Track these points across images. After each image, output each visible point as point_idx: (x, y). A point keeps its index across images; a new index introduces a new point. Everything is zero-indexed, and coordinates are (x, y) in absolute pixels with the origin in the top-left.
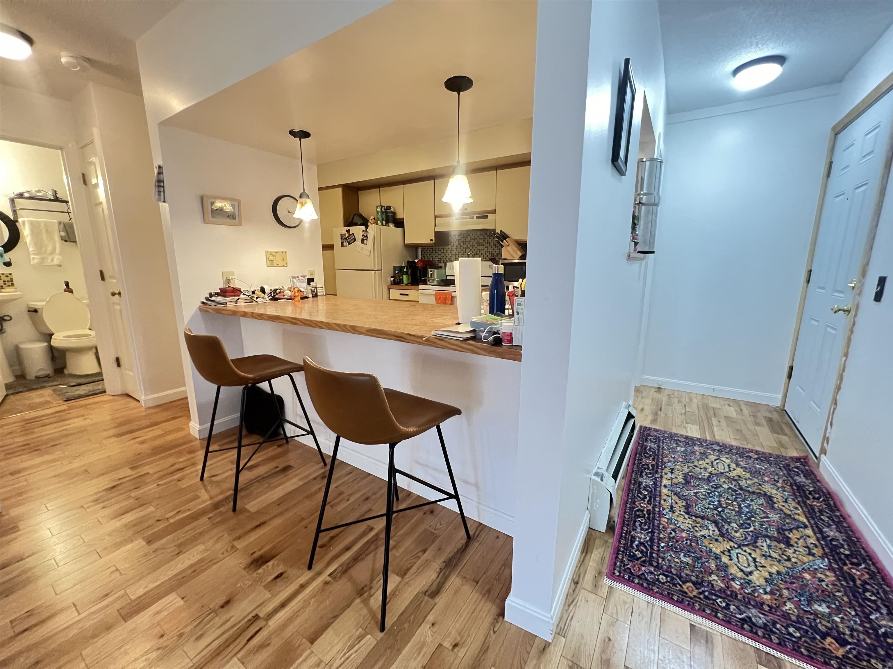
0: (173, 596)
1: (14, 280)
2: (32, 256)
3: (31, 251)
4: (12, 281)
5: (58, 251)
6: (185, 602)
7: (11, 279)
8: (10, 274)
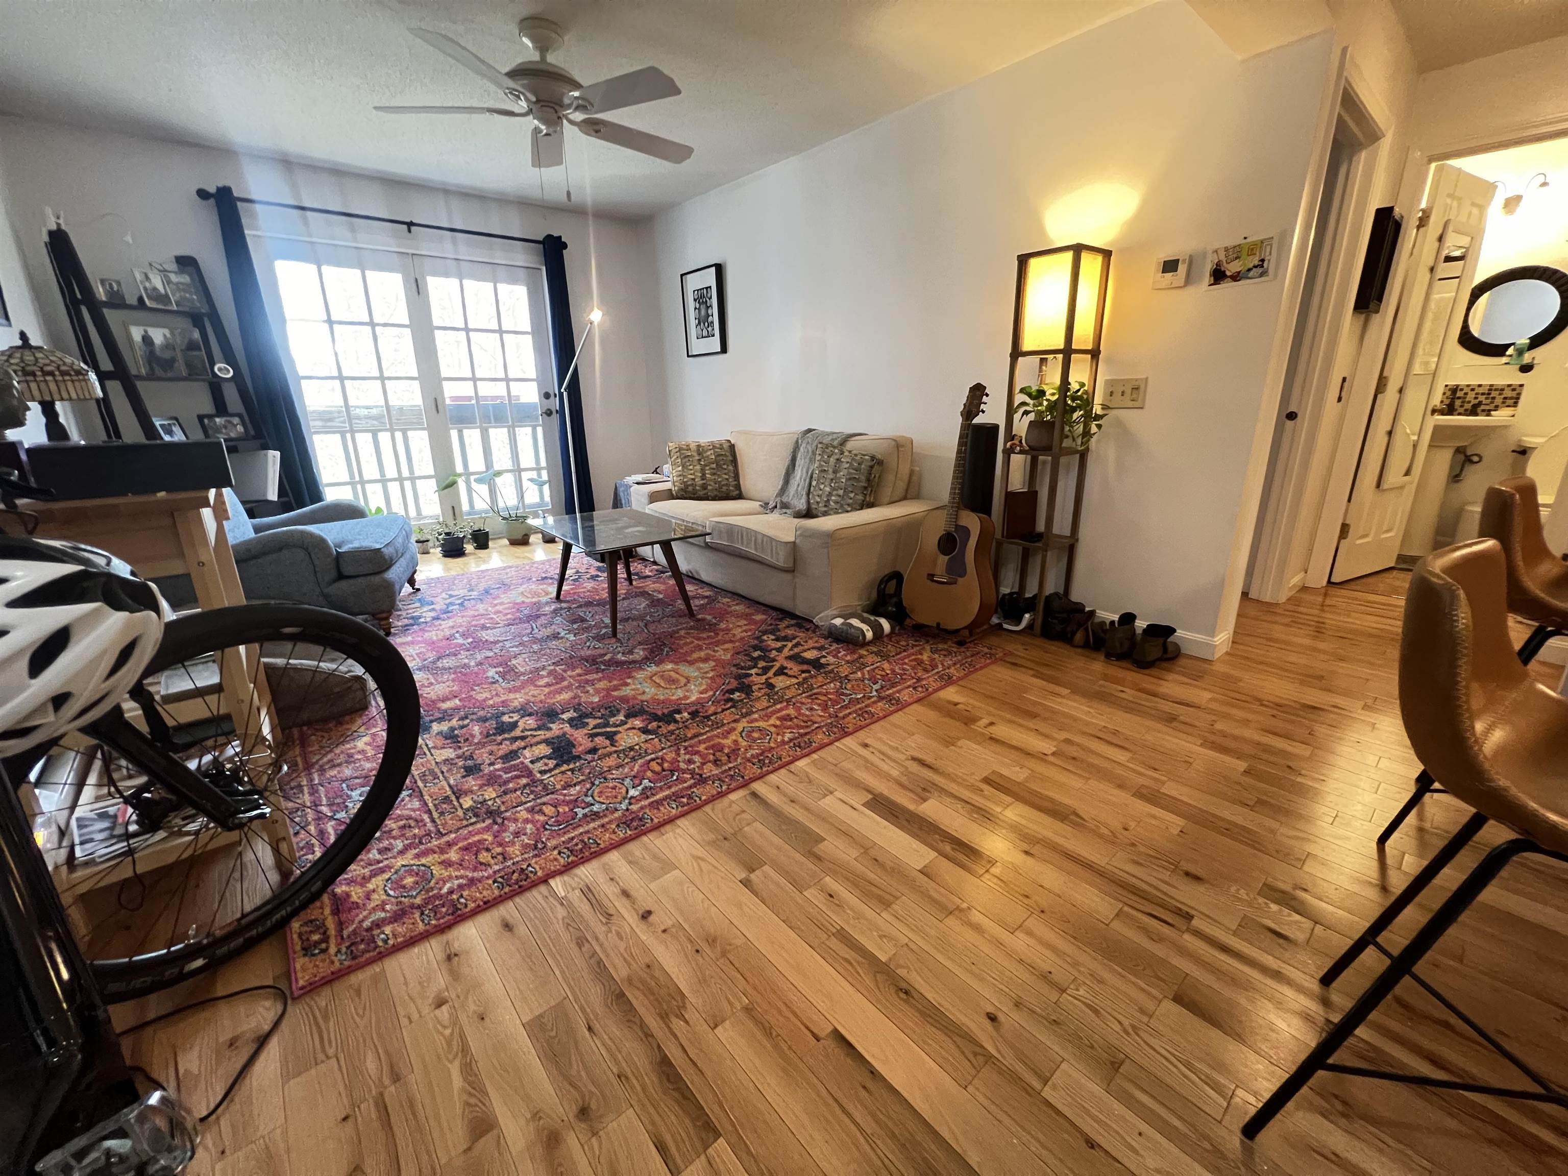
0: (1181, 822)
1: (1522, 396)
4: (1518, 398)
6: (1178, 835)
7: (1519, 394)
8: (1522, 386)
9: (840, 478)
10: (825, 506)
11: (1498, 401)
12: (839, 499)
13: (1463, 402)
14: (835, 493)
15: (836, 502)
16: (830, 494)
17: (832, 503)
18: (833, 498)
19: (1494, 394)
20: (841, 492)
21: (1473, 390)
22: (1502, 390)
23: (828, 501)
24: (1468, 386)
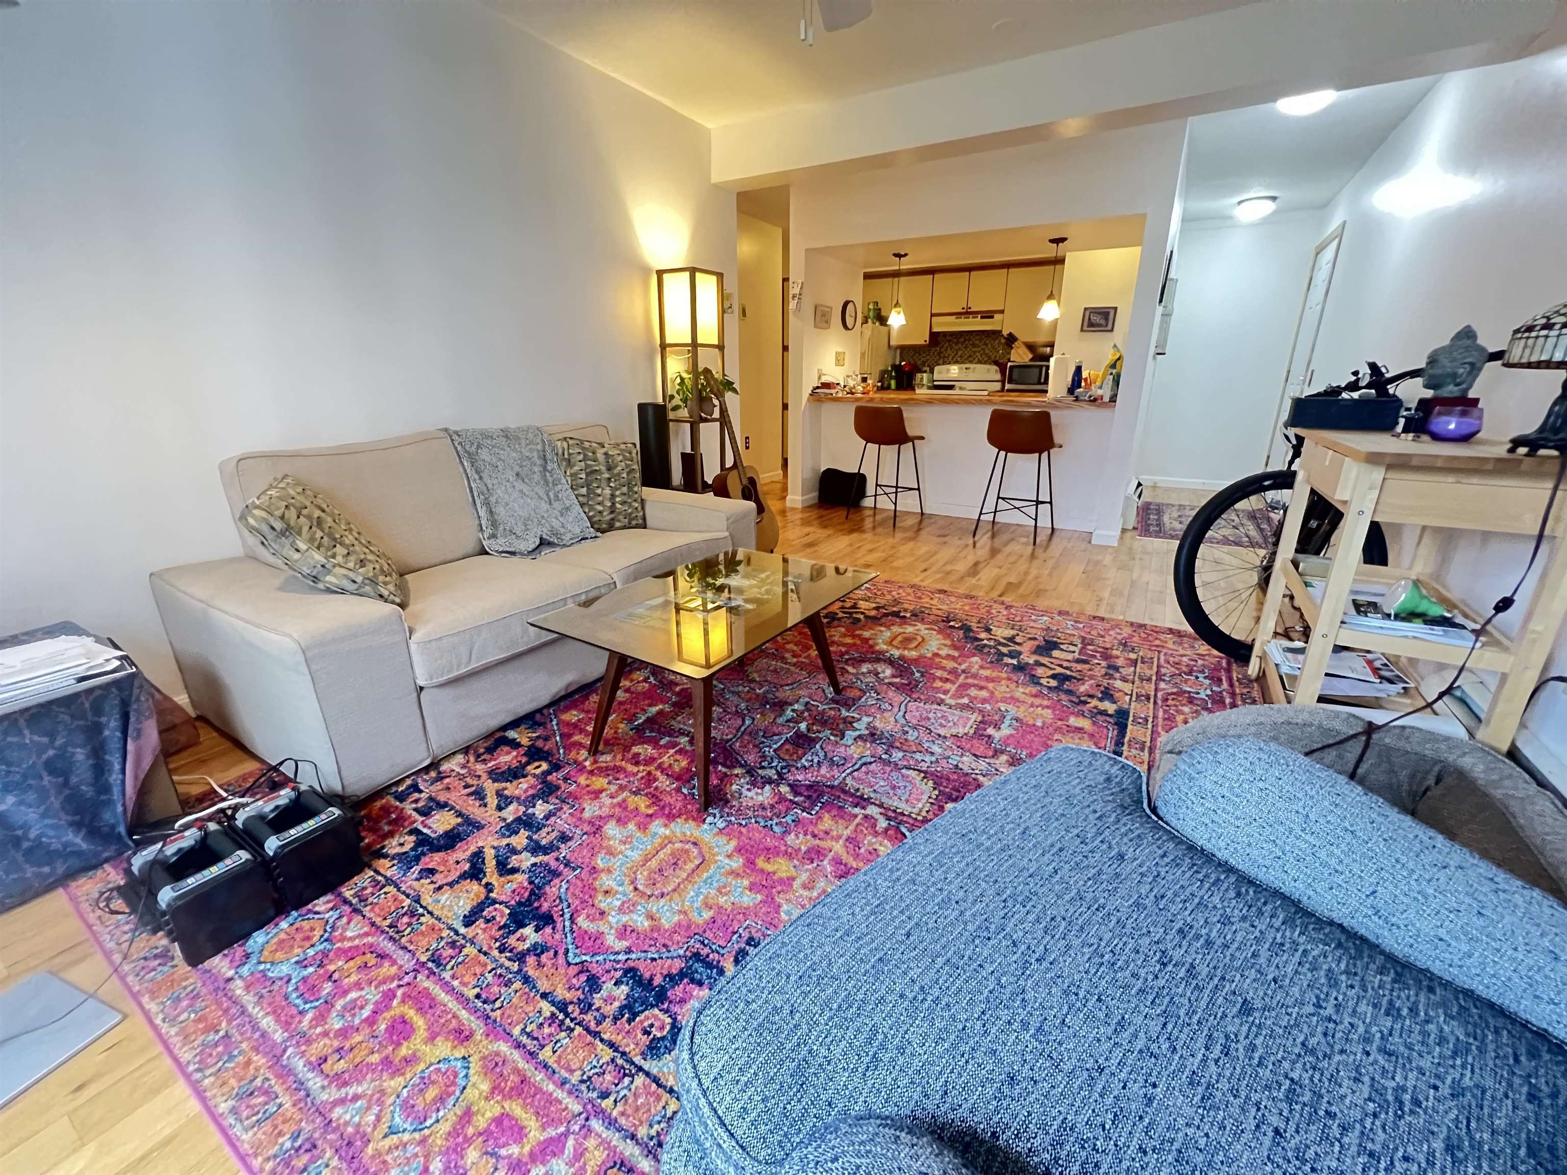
9: (619, 474)
10: (612, 512)
12: (625, 498)
14: (618, 493)
15: (623, 503)
16: (613, 496)
17: (618, 506)
18: (618, 499)
20: (625, 489)
23: (613, 504)
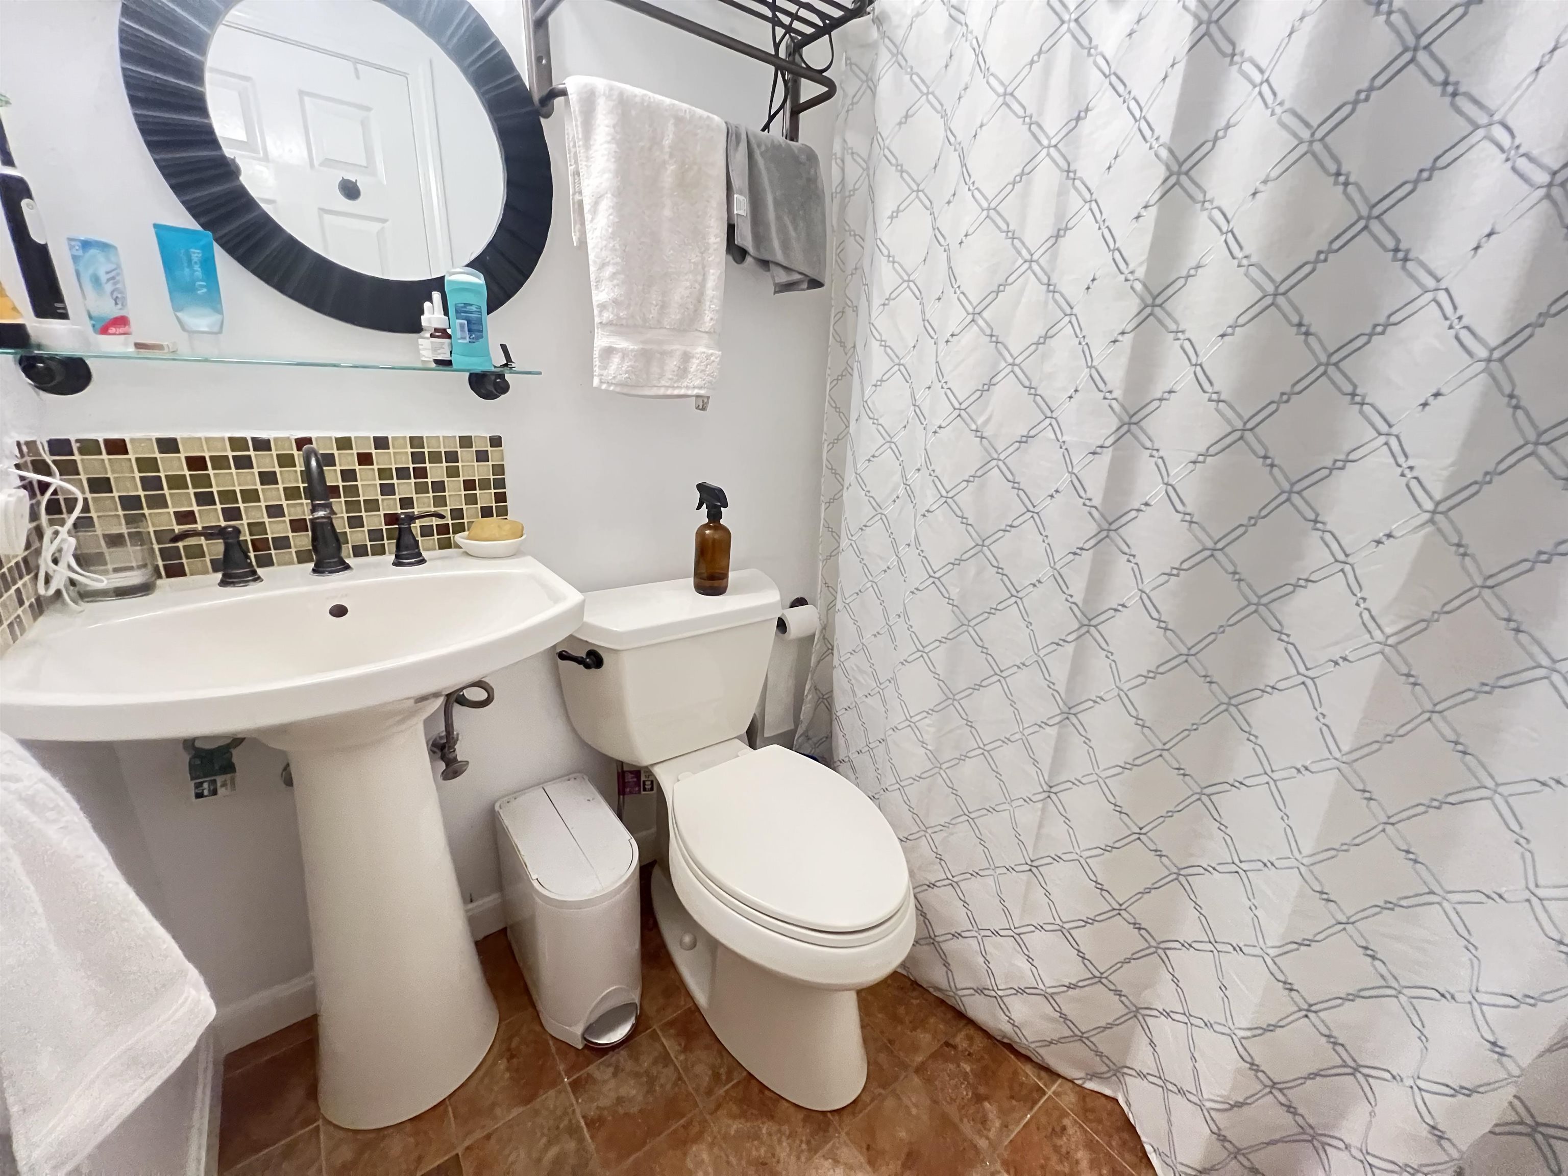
1: (508, 477)
2: (601, 340)
3: (603, 307)
4: (500, 484)
5: (708, 319)
7: (499, 469)
8: (496, 442)
11: (455, 494)
13: (352, 506)
19: (436, 472)
21: (364, 459)
22: (452, 457)
24: (344, 443)
